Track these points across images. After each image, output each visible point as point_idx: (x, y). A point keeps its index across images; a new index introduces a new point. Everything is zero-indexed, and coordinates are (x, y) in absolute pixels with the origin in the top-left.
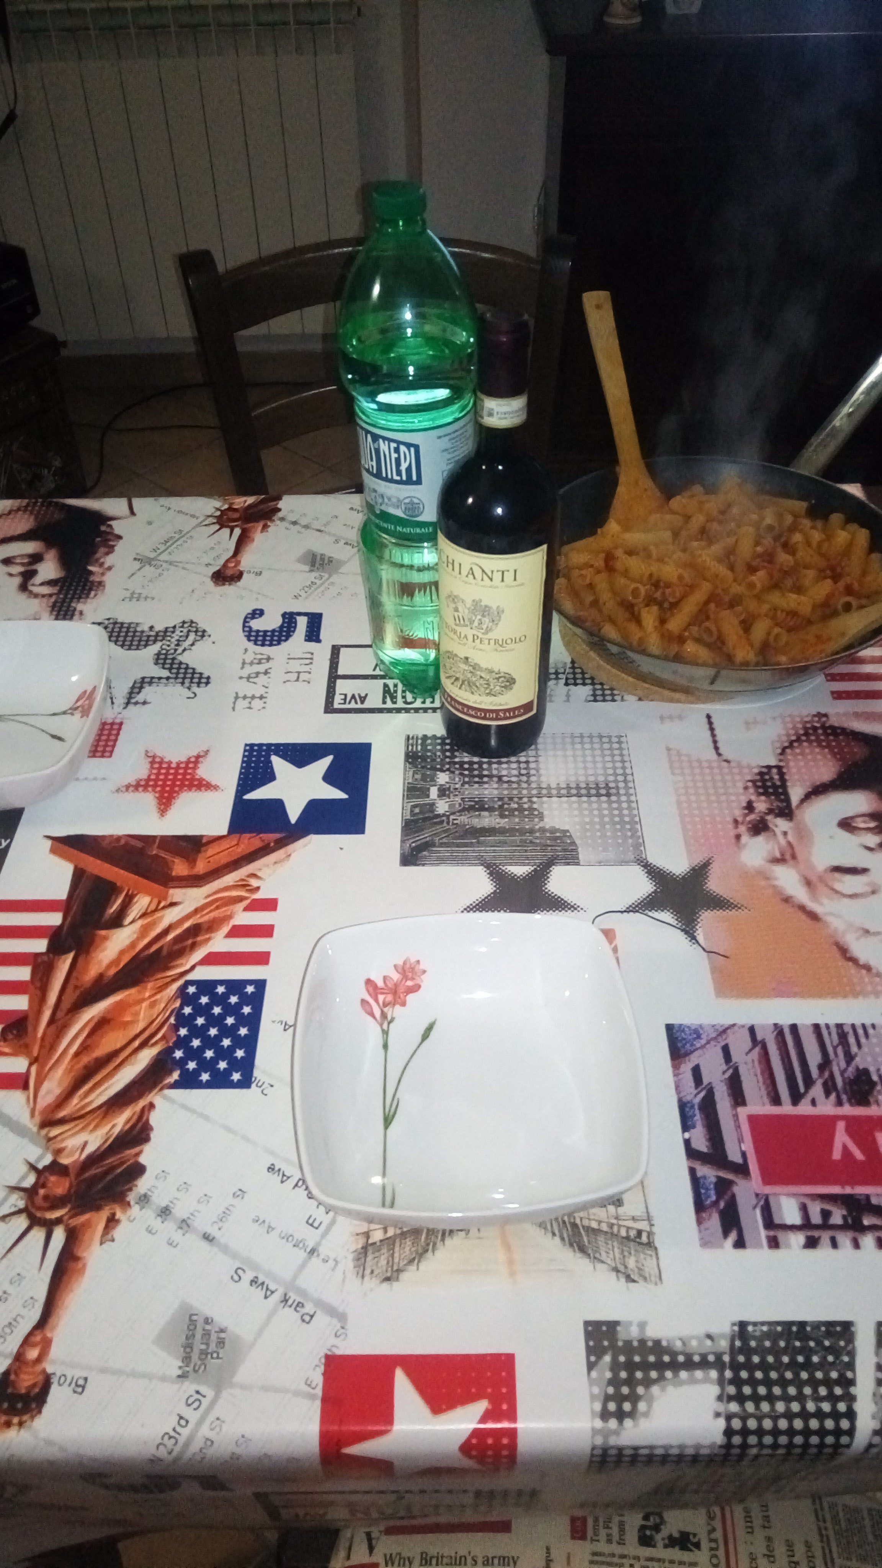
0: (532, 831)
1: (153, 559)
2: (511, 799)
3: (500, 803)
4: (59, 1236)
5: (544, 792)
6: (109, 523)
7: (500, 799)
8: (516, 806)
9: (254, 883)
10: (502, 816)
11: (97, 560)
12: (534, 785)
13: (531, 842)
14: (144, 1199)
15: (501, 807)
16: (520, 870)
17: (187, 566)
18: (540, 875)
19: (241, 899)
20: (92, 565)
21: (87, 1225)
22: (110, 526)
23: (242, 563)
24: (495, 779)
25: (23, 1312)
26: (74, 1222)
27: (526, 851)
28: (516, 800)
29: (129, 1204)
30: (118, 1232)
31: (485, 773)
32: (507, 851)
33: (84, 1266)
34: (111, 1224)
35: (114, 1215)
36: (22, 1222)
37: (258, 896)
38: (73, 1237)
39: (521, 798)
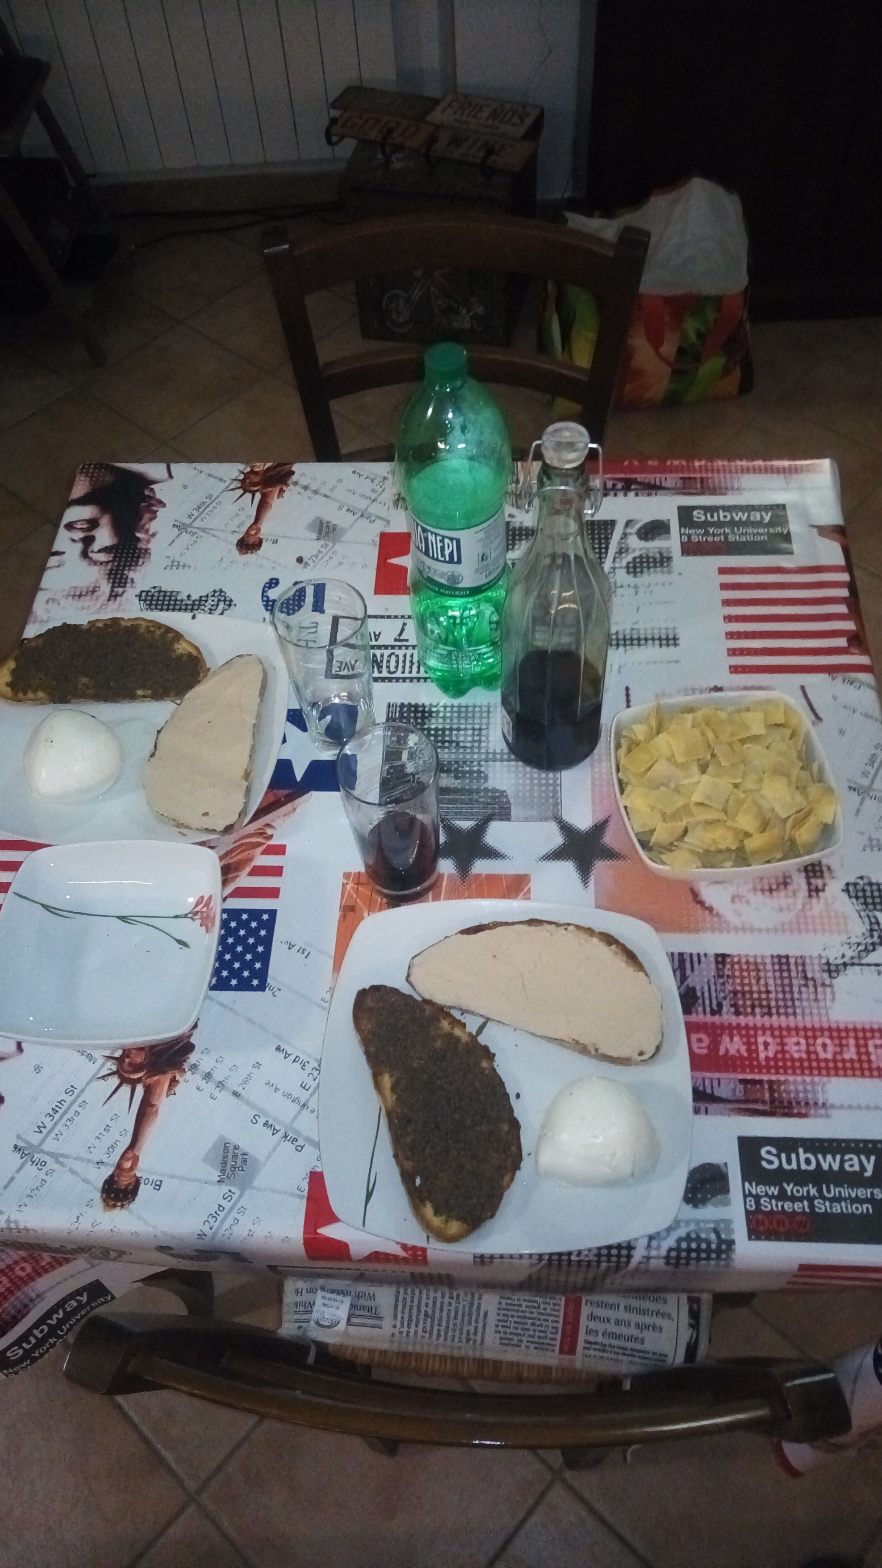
0: (478, 791)
1: (190, 526)
2: (465, 762)
3: (456, 766)
4: (140, 1090)
5: (491, 756)
6: (152, 487)
7: (457, 762)
8: (468, 769)
9: (269, 831)
10: (457, 778)
11: (143, 527)
12: (483, 750)
13: (476, 800)
14: (194, 1067)
15: (456, 769)
16: (465, 825)
17: (215, 533)
18: (480, 829)
19: (260, 844)
20: (139, 532)
21: (158, 1083)
22: (152, 490)
23: (262, 531)
24: (454, 744)
25: (119, 1138)
26: (149, 1081)
27: (472, 808)
28: (468, 763)
29: (184, 1070)
30: (178, 1089)
31: (447, 738)
32: (457, 808)
33: (157, 1111)
34: (173, 1084)
35: (175, 1077)
36: (115, 1081)
37: (272, 842)
38: (149, 1091)
39: (472, 762)
